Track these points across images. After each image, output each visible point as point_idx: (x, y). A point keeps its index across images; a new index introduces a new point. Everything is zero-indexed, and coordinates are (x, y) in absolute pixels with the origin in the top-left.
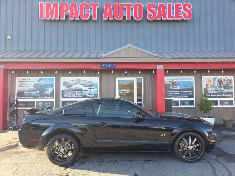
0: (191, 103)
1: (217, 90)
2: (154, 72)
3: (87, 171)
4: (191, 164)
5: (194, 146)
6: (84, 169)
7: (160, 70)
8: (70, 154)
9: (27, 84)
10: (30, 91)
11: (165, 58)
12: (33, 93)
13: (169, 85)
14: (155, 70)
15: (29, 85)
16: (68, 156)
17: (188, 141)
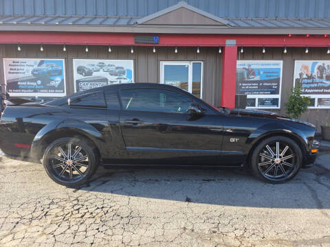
0: (275, 102)
1: (315, 83)
2: (220, 51)
3: (110, 194)
4: (276, 185)
5: (284, 159)
6: (105, 191)
7: (230, 48)
8: (83, 169)
9: (21, 69)
10: (27, 81)
11: (239, 27)
12: (31, 84)
13: (243, 74)
14: (223, 48)
15: (25, 71)
16: (79, 171)
17: (275, 151)
